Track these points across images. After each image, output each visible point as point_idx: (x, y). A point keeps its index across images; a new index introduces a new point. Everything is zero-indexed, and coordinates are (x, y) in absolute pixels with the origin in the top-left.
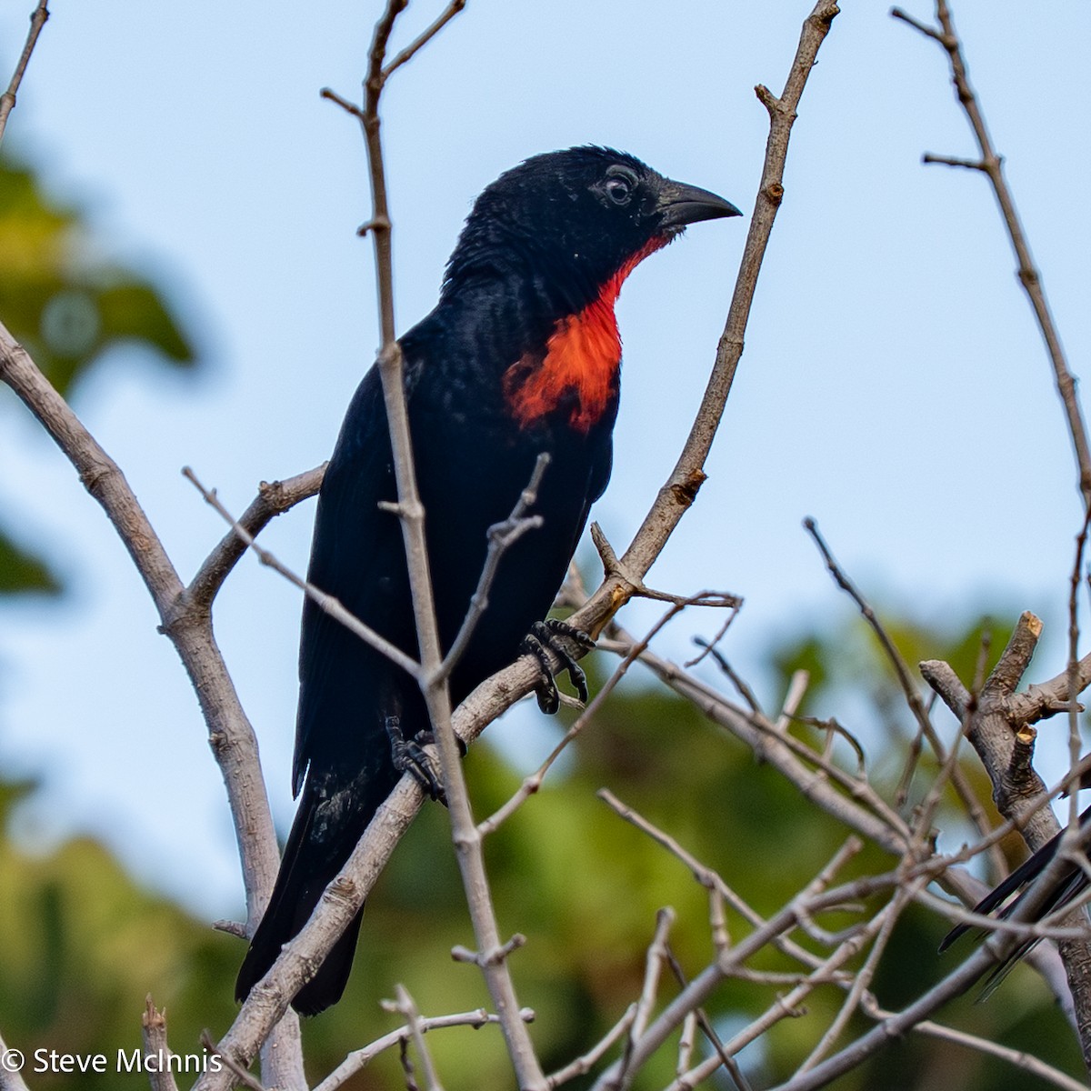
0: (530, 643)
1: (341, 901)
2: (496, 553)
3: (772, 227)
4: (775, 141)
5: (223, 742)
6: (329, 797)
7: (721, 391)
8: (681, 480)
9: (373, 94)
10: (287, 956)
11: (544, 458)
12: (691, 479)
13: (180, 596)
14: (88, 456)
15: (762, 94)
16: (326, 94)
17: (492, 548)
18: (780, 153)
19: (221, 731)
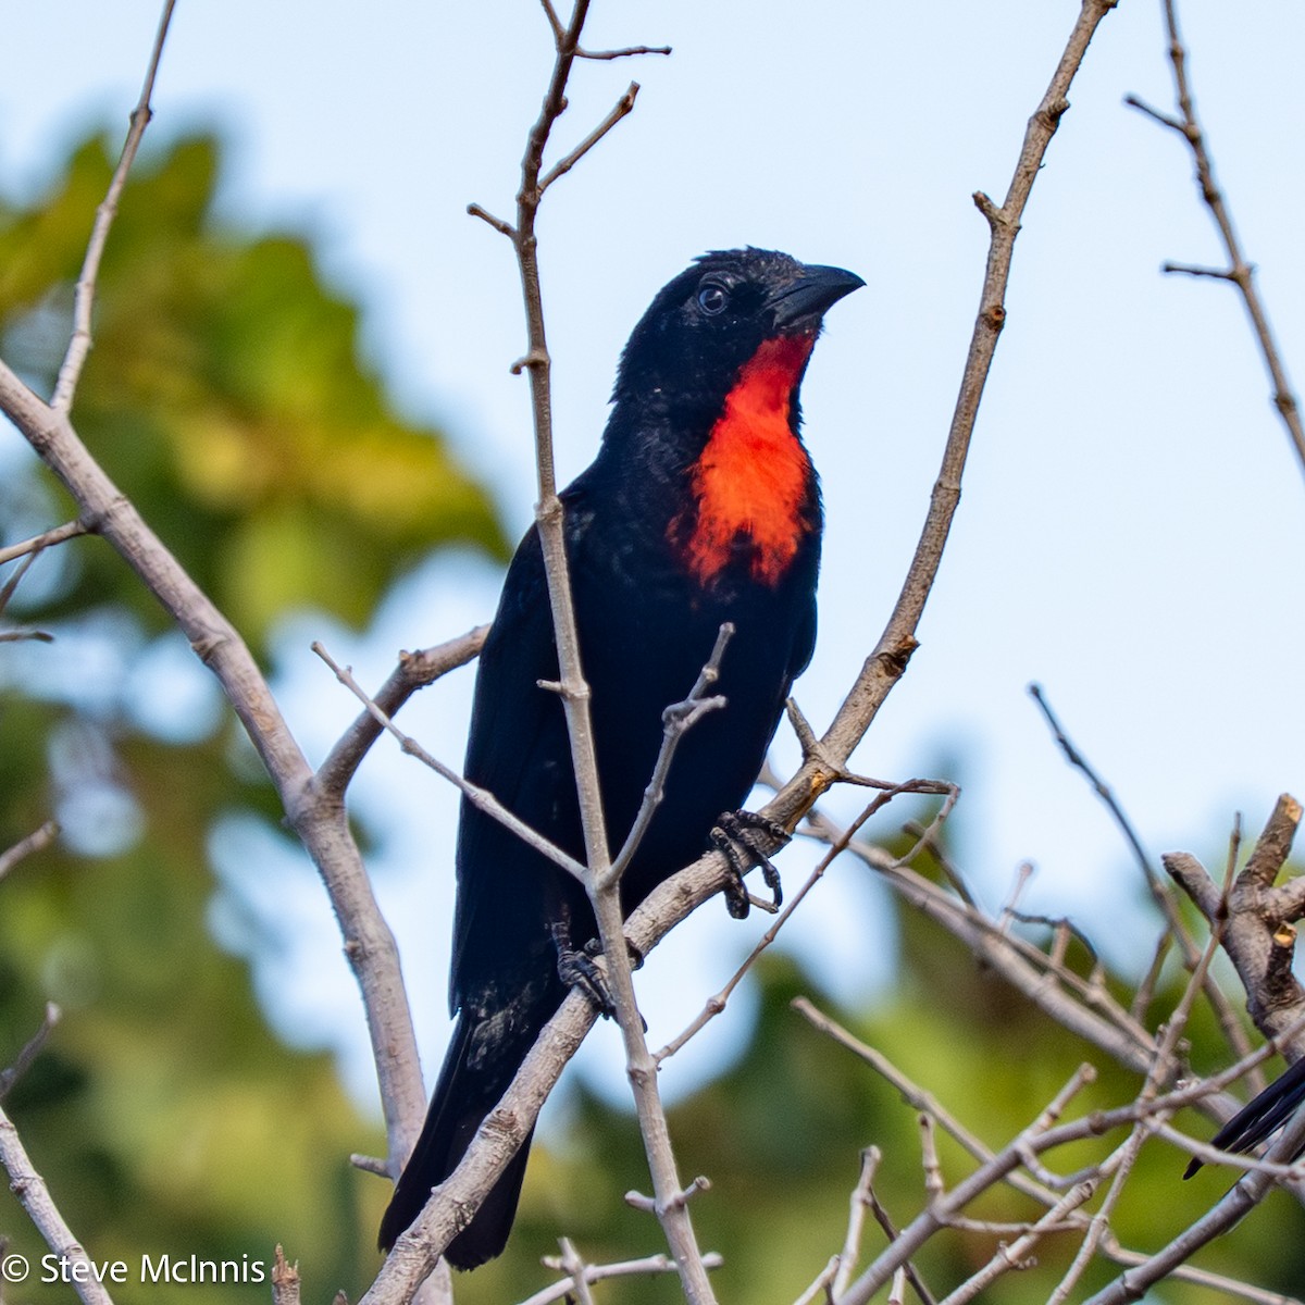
0: (716, 837)
1: (500, 1136)
2: (673, 739)
3: (992, 355)
4: (996, 257)
5: (360, 951)
6: (489, 1016)
7: (936, 546)
8: (890, 648)
9: (528, 211)
10: (438, 1200)
11: (728, 628)
12: (901, 646)
13: (309, 784)
14: (202, 624)
15: (981, 202)
16: (474, 211)
17: (669, 732)
18: (1002, 271)
19: (356, 939)
